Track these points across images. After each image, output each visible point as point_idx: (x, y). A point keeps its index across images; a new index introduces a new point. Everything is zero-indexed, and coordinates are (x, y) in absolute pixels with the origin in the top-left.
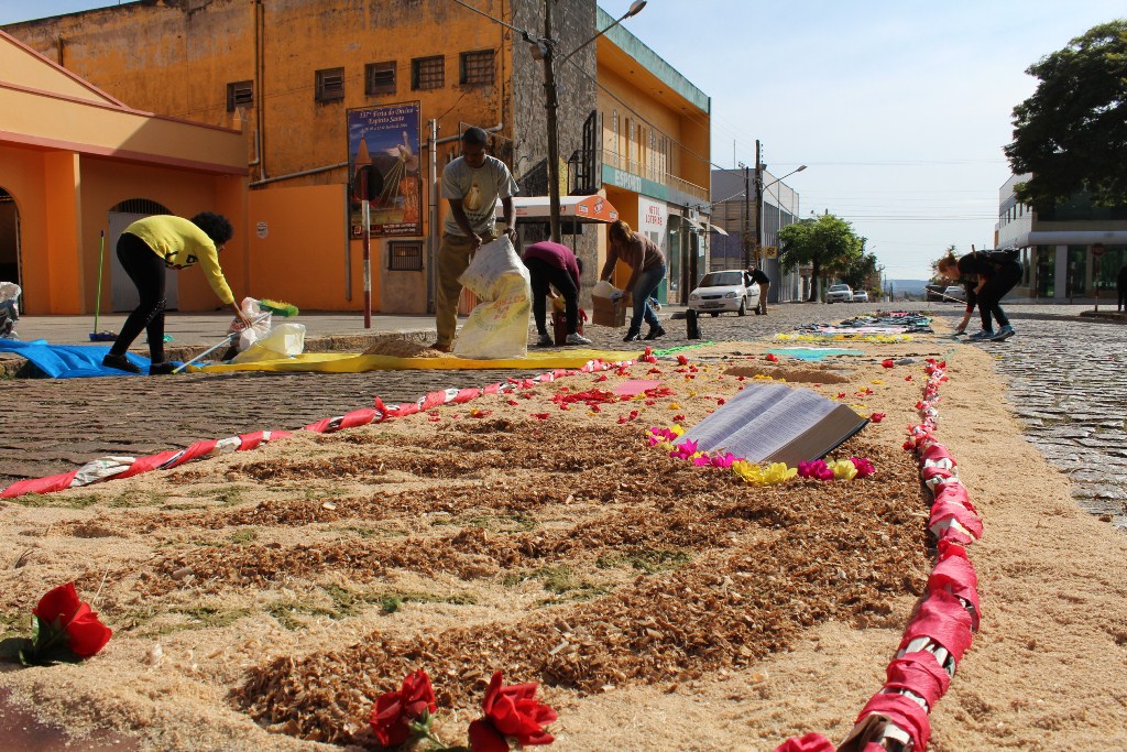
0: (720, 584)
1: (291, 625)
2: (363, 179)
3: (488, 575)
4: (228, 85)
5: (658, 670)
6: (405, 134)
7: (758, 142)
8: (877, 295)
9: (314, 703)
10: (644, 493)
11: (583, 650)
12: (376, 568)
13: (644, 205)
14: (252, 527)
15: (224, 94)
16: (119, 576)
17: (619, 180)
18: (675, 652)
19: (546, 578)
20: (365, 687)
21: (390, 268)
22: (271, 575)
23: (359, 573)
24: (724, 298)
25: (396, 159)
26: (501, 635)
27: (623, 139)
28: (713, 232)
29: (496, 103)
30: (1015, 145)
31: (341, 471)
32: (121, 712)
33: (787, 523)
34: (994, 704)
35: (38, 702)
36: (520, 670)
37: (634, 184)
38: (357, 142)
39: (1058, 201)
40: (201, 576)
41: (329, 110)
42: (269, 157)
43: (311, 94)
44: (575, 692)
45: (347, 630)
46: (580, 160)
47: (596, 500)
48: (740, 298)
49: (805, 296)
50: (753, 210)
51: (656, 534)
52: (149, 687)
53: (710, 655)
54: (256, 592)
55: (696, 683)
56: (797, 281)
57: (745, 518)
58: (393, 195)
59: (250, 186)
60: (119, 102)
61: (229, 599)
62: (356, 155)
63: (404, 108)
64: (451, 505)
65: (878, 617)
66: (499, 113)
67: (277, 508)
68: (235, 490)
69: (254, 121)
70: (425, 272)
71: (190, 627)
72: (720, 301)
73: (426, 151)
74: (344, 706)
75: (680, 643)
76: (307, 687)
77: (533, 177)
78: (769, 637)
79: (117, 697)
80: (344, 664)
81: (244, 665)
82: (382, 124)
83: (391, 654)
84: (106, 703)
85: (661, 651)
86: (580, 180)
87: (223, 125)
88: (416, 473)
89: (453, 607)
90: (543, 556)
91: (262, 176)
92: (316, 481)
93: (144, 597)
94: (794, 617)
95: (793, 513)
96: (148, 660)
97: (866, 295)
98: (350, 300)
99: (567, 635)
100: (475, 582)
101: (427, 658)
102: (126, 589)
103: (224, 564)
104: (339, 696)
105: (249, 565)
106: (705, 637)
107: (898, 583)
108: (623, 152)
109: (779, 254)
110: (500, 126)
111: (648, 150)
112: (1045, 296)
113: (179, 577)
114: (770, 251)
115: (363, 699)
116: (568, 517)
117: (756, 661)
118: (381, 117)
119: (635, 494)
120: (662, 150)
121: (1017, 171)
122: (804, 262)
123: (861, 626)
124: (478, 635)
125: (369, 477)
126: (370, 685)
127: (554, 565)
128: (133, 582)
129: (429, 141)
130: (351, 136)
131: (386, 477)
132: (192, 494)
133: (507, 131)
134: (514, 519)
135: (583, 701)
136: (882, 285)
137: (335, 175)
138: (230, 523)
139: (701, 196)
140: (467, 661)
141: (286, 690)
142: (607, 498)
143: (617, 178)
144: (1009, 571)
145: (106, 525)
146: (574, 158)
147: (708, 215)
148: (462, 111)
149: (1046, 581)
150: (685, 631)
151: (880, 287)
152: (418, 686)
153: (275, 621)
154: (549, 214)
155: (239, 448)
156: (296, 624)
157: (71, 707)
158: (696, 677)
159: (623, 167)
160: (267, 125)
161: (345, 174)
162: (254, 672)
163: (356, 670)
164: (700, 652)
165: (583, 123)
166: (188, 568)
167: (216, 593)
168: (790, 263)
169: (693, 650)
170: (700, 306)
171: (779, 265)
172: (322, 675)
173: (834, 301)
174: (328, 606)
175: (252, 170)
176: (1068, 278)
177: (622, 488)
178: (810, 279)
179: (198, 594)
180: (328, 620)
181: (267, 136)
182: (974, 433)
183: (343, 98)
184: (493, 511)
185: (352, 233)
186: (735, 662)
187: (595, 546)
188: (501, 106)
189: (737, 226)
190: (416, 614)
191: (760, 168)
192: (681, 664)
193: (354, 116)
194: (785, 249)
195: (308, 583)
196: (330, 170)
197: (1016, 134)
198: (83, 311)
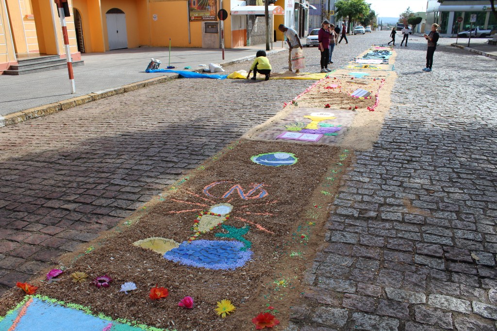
8: (375, 27)
21: (206, 32)
28: (311, 8)
58: (206, 5)
70: (219, 34)
97: (370, 28)
98: (190, 43)
109: (335, 13)
114: (331, 13)
122: (345, 16)
147: (309, 1)
151: (376, 23)
168: (339, 16)
170: (311, 43)
171: (335, 17)
173: (357, 33)
185: (191, 19)
194: (337, 11)
198: (105, 51)
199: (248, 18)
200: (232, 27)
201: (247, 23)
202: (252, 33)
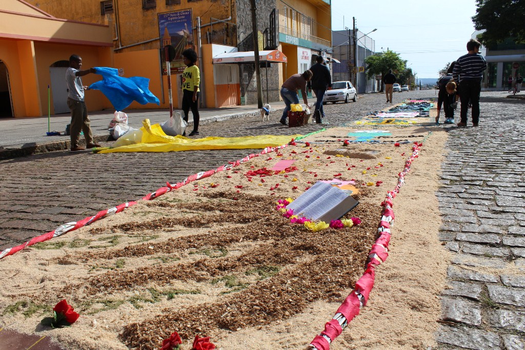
0: (286, 284)
1: (137, 307)
2: (166, 52)
3: (206, 280)
4: (101, 2)
5: (257, 321)
6: (185, 24)
7: (354, 18)
8: (413, 87)
9: (145, 341)
10: (270, 236)
11: (233, 315)
12: (167, 280)
13: (300, 51)
14: (123, 258)
15: (99, 7)
16: (78, 287)
17: (287, 40)
18: (264, 314)
19: (227, 280)
20: (161, 334)
22: (130, 285)
23: (161, 282)
24: (337, 95)
25: (182, 36)
26: (207, 309)
27: (289, 19)
28: (334, 62)
29: (228, 7)
30: (477, 16)
31: (156, 227)
32: (86, 345)
33: (318, 252)
34: (355, 338)
35: (60, 342)
36: (211, 323)
37: (294, 41)
38: (163, 29)
39: (498, 42)
40: (106, 287)
41: (149, 13)
42: (123, 37)
43: (141, 6)
44: (228, 331)
45: (156, 308)
46: (269, 32)
47: (251, 240)
48: (345, 94)
49: (378, 89)
50: (352, 49)
51: (269, 259)
52: (94, 336)
53: (275, 315)
54: (125, 292)
55: (268, 326)
56: (375, 83)
57: (304, 250)
59: (115, 51)
60: (50, 15)
61: (116, 296)
62: (163, 35)
63: (184, 12)
64: (196, 245)
65: (336, 298)
66: (230, 11)
67: (132, 249)
68: (116, 237)
69: (114, 20)
71: (104, 310)
72: (336, 96)
73: (196, 31)
74: (154, 342)
75: (265, 311)
76: (142, 335)
77: (247, 41)
78: (296, 307)
79: (84, 340)
80: (154, 326)
81: (123, 325)
82: (174, 20)
83: (170, 320)
84: (81, 342)
85: (258, 314)
86: (269, 41)
87: (100, 23)
88: (185, 226)
89: (193, 296)
90: (227, 270)
91: (120, 46)
92: (146, 231)
93: (87, 295)
94: (307, 299)
95: (321, 248)
96: (92, 325)
97: (407, 88)
98: (164, 103)
99: (229, 308)
100: (202, 283)
101: (181, 320)
102: (81, 293)
103: (113, 281)
104: (152, 338)
105: (123, 282)
106: (274, 309)
107: (347, 283)
108: (290, 27)
109: (366, 69)
110: (230, 18)
111: (301, 24)
112: (492, 87)
113: (99, 287)
114: (361, 69)
115: (160, 338)
116: (240, 249)
117: (290, 317)
118: (174, 17)
119: (266, 236)
120: (308, 24)
121: (478, 28)
122: (378, 73)
123: (330, 302)
124: (199, 309)
125: (167, 229)
126: (162, 333)
127: (230, 274)
128: (83, 290)
129: (197, 27)
130: (160, 26)
131: (173, 228)
132: (100, 239)
133: (233, 20)
134: (219, 250)
135: (230, 335)
136: (416, 82)
137: (154, 44)
138: (115, 256)
139: (327, 45)
140: (194, 321)
141: (136, 336)
142: (255, 239)
143: (287, 39)
144: (389, 277)
145: (70, 260)
146: (266, 32)
147: (331, 54)
148: (212, 12)
149: (400, 282)
150: (267, 306)
151: (414, 83)
152: (175, 337)
153: (132, 305)
154: (254, 60)
155: (116, 212)
156: (139, 307)
157: (70, 344)
158: (269, 324)
159: (290, 33)
160: (121, 21)
161: (158, 43)
162: (126, 328)
163: (158, 327)
164: (272, 315)
165: (269, 14)
166: (102, 283)
167: (112, 294)
168: (371, 74)
169: (269, 314)
170: (327, 99)
171: (365, 75)
172: (147, 330)
174: (150, 298)
175: (115, 43)
176: (503, 78)
177: (262, 234)
178: (381, 81)
179: (105, 294)
180: (150, 304)
181: (121, 26)
182: (415, 193)
183: (155, 7)
184: (212, 247)
185: (163, 72)
186: (283, 317)
187: (246, 265)
188: (230, 9)
189: (345, 57)
190: (180, 299)
191: (355, 31)
192: (265, 318)
193: (161, 17)
194: (368, 68)
195: (143, 288)
196: (151, 42)
197: (478, 10)
198: (41, 115)
199: (242, 70)
200: (215, 79)
201: (241, 76)
202: (250, 89)
